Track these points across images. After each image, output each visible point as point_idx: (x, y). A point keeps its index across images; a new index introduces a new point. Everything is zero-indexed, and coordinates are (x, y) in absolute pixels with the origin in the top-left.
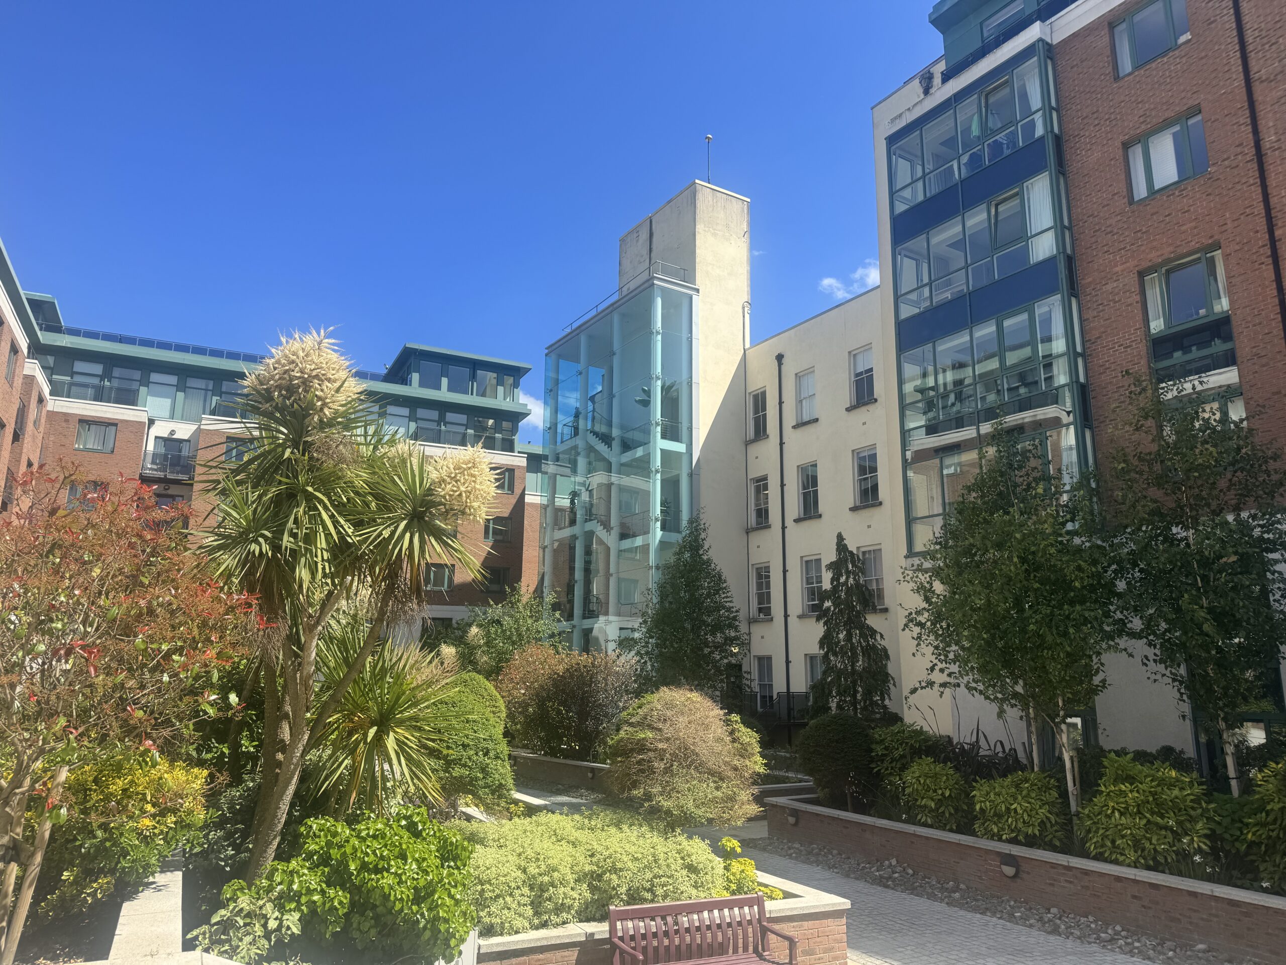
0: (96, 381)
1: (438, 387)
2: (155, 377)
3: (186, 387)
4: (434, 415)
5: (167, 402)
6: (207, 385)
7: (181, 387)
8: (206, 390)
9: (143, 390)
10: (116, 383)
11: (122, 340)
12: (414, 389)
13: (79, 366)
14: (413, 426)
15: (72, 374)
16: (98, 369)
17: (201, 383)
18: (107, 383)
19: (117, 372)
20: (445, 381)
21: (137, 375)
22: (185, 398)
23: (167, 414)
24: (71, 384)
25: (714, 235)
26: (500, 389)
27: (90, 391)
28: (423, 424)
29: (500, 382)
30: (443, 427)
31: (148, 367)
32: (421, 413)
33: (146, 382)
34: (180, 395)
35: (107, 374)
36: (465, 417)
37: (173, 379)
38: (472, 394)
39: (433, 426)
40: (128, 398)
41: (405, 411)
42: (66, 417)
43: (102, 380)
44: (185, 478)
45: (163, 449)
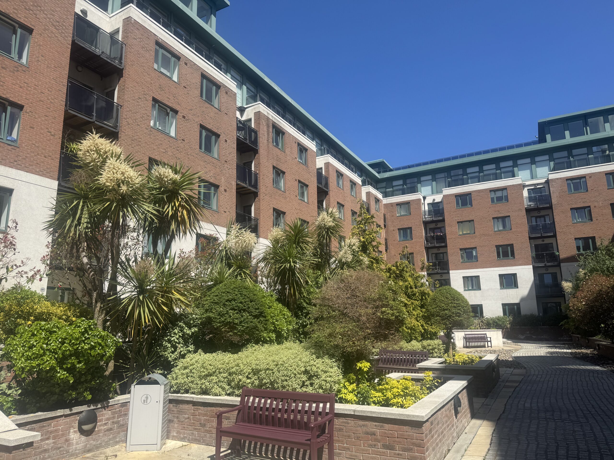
0: (401, 187)
2: (423, 178)
3: (436, 179)
4: (565, 154)
5: (429, 188)
6: (445, 175)
7: (434, 179)
8: (445, 177)
9: (419, 185)
10: (409, 186)
11: (409, 167)
12: (550, 143)
13: (395, 183)
14: (552, 164)
15: (393, 187)
16: (401, 182)
17: (442, 175)
18: (405, 187)
19: (408, 181)
20: (567, 133)
21: (416, 180)
22: (436, 183)
23: (431, 193)
24: (393, 191)
26: (607, 125)
27: (401, 192)
28: (557, 161)
29: (606, 121)
30: (571, 159)
31: (418, 176)
32: (556, 155)
33: (420, 182)
34: (434, 183)
35: (405, 183)
36: (586, 149)
37: (430, 177)
38: (587, 134)
39: (566, 160)
40: (413, 190)
41: (546, 157)
42: (392, 204)
43: (403, 186)
44: (441, 218)
45: (432, 208)
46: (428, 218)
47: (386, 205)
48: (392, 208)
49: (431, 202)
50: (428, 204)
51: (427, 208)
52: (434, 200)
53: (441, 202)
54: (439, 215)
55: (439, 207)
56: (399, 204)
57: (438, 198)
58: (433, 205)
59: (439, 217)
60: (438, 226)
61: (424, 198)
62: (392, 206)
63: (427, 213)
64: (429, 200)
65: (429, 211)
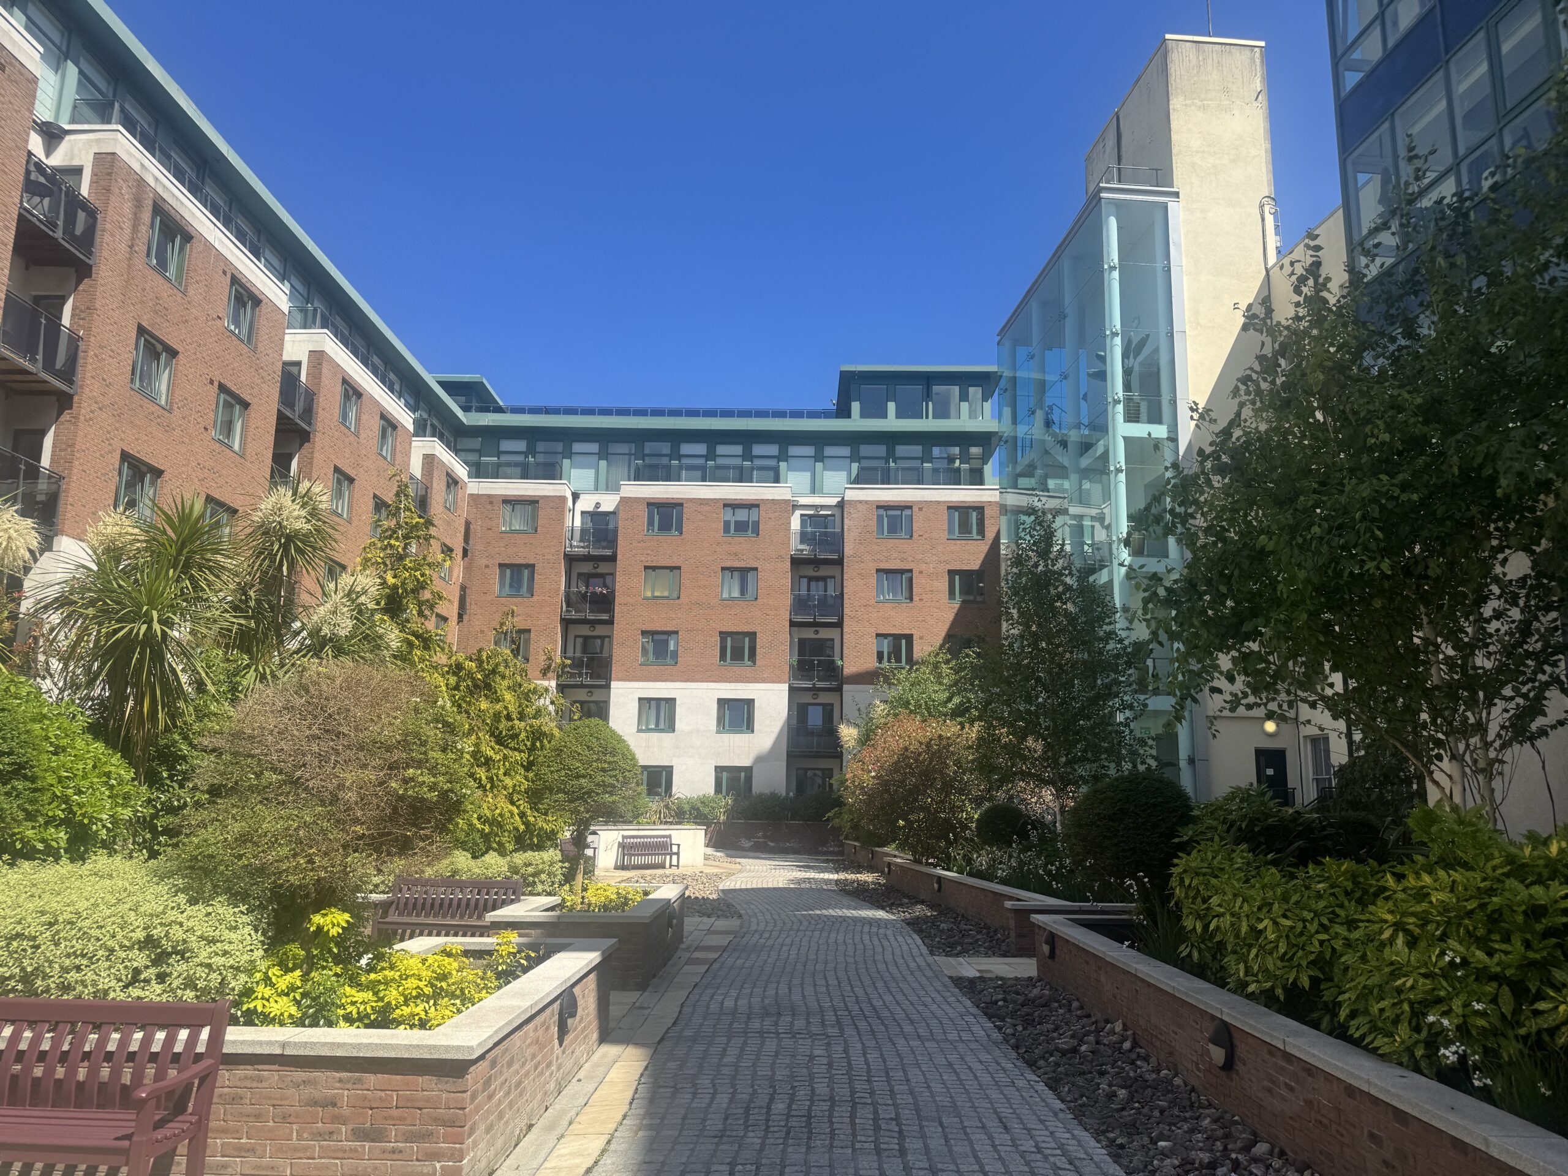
0: (520, 458)
1: (884, 415)
2: (577, 447)
3: (608, 454)
4: (881, 450)
5: (590, 473)
6: (630, 450)
7: (603, 455)
8: (630, 454)
9: (566, 462)
10: (541, 458)
11: (548, 411)
12: (857, 422)
13: (506, 445)
14: (855, 466)
15: (499, 454)
16: (521, 445)
17: (623, 448)
18: (531, 459)
19: (541, 446)
20: (891, 406)
21: (559, 447)
22: (608, 465)
23: (592, 487)
24: (499, 465)
25: (1204, 108)
26: (965, 406)
27: (518, 470)
28: (867, 463)
29: (964, 397)
30: (892, 464)
31: (568, 437)
32: (865, 450)
33: (569, 455)
34: (603, 464)
35: (531, 451)
36: (920, 448)
37: (594, 447)
38: (927, 417)
39: (881, 464)
40: (551, 472)
41: (845, 451)
42: (490, 499)
43: (527, 457)
44: (608, 552)
45: (590, 525)
46: (578, 547)
47: (475, 498)
48: (489, 507)
49: (590, 508)
50: (582, 513)
51: (578, 523)
52: (598, 505)
53: (614, 513)
54: (604, 544)
55: (607, 524)
56: (511, 502)
57: (608, 502)
58: (596, 517)
59: (604, 548)
60: (600, 570)
61: (576, 496)
62: (491, 503)
63: (577, 535)
64: (586, 503)
65: (583, 531)
